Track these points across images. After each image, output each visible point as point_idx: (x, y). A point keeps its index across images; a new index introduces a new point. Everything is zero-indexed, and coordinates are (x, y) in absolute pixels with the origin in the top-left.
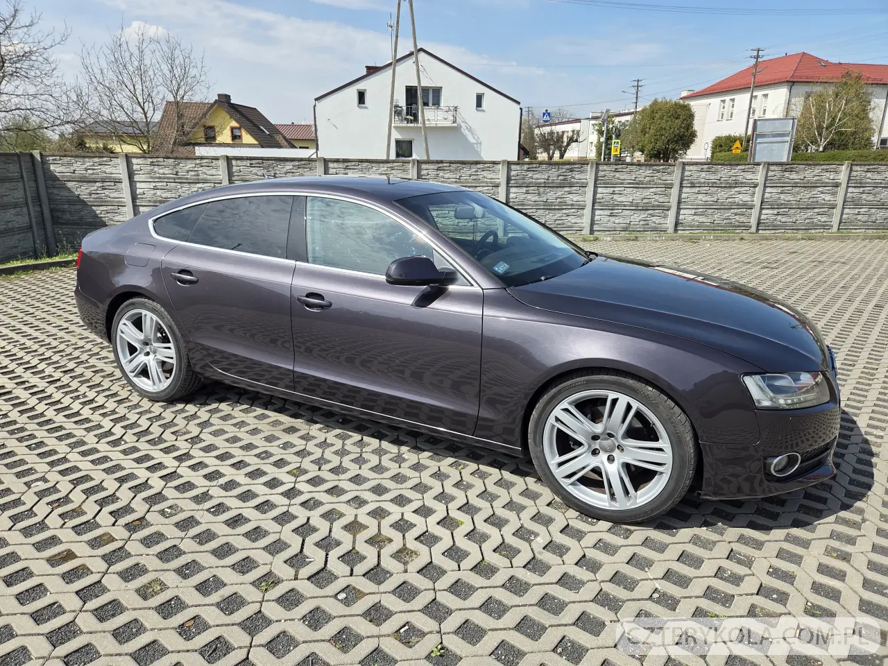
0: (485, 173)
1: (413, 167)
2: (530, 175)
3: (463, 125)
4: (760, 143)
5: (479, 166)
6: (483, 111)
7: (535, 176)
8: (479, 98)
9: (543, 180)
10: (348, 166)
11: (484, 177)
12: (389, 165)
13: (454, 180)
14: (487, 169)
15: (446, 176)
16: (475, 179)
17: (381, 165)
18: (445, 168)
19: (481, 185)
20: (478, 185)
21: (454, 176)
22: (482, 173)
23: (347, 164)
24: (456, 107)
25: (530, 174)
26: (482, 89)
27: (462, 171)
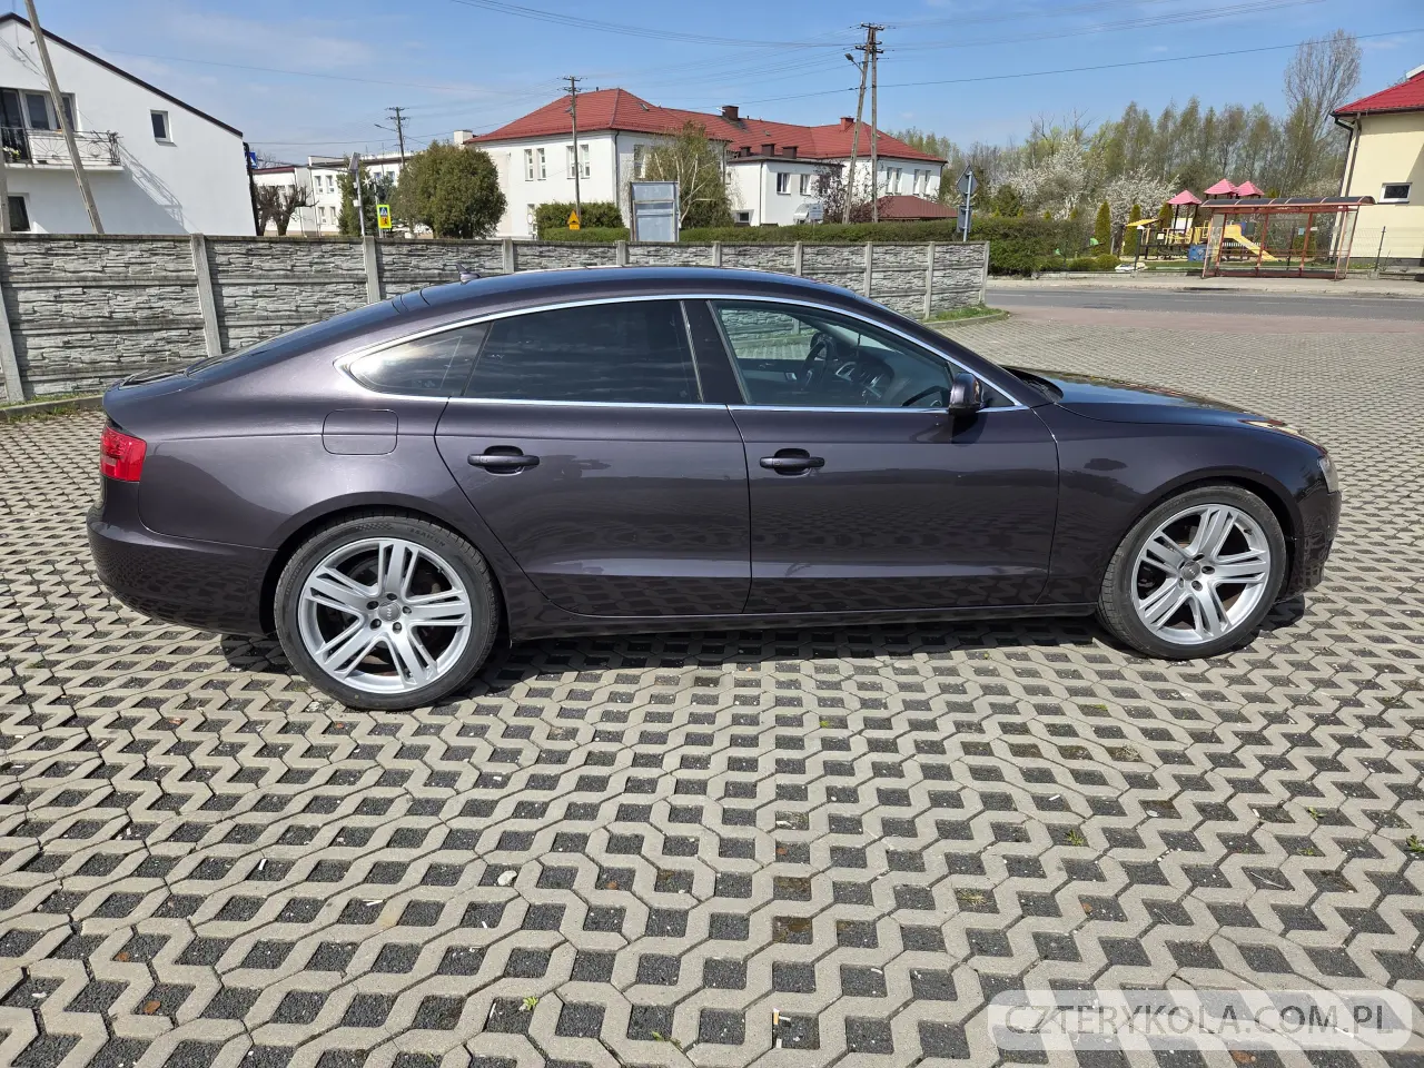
0: (338, 261)
1: (197, 250)
2: (414, 263)
3: (133, 168)
4: (641, 216)
5: (324, 247)
6: (172, 144)
7: (423, 264)
8: (159, 122)
9: (436, 271)
10: (51, 249)
11: (337, 267)
12: (144, 246)
13: (282, 272)
15: (267, 265)
16: (320, 271)
17: (128, 246)
18: (262, 252)
19: (334, 280)
20: (327, 281)
21: (281, 266)
22: (332, 259)
23: (48, 246)
24: (114, 135)
25: (414, 261)
26: (161, 104)
27: (294, 257)
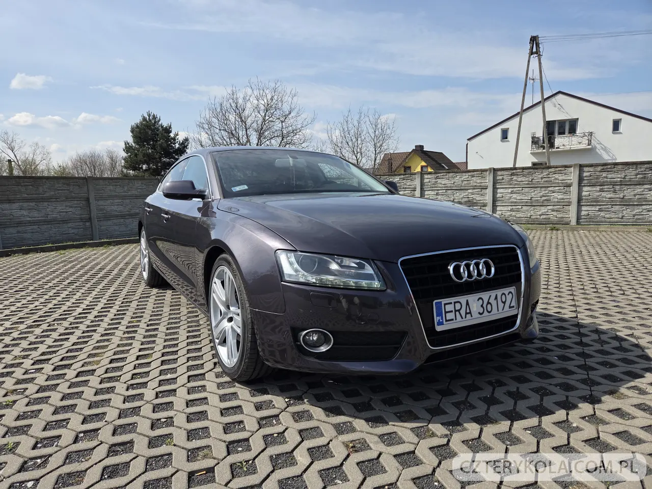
0: (557, 176)
1: (489, 174)
2: (604, 175)
3: (598, 146)
5: (550, 170)
6: (621, 133)
7: (610, 176)
8: (616, 125)
9: (619, 179)
10: (438, 176)
11: (556, 179)
12: (470, 174)
13: (527, 182)
14: (560, 172)
15: (520, 179)
16: (546, 181)
17: (464, 174)
18: (518, 174)
19: (553, 185)
20: (550, 186)
21: (527, 179)
22: (554, 176)
23: (437, 175)
24: (591, 133)
25: (604, 174)
26: (618, 116)
27: (534, 175)
